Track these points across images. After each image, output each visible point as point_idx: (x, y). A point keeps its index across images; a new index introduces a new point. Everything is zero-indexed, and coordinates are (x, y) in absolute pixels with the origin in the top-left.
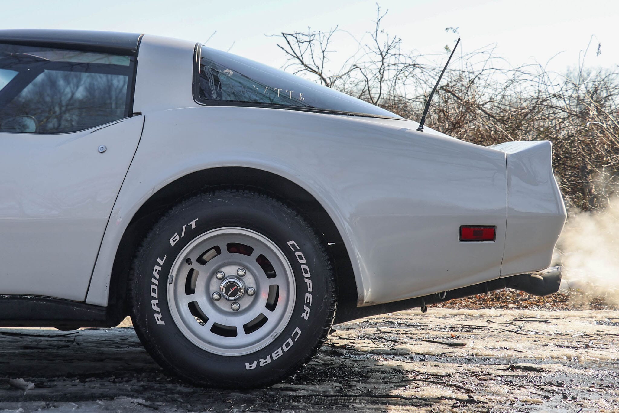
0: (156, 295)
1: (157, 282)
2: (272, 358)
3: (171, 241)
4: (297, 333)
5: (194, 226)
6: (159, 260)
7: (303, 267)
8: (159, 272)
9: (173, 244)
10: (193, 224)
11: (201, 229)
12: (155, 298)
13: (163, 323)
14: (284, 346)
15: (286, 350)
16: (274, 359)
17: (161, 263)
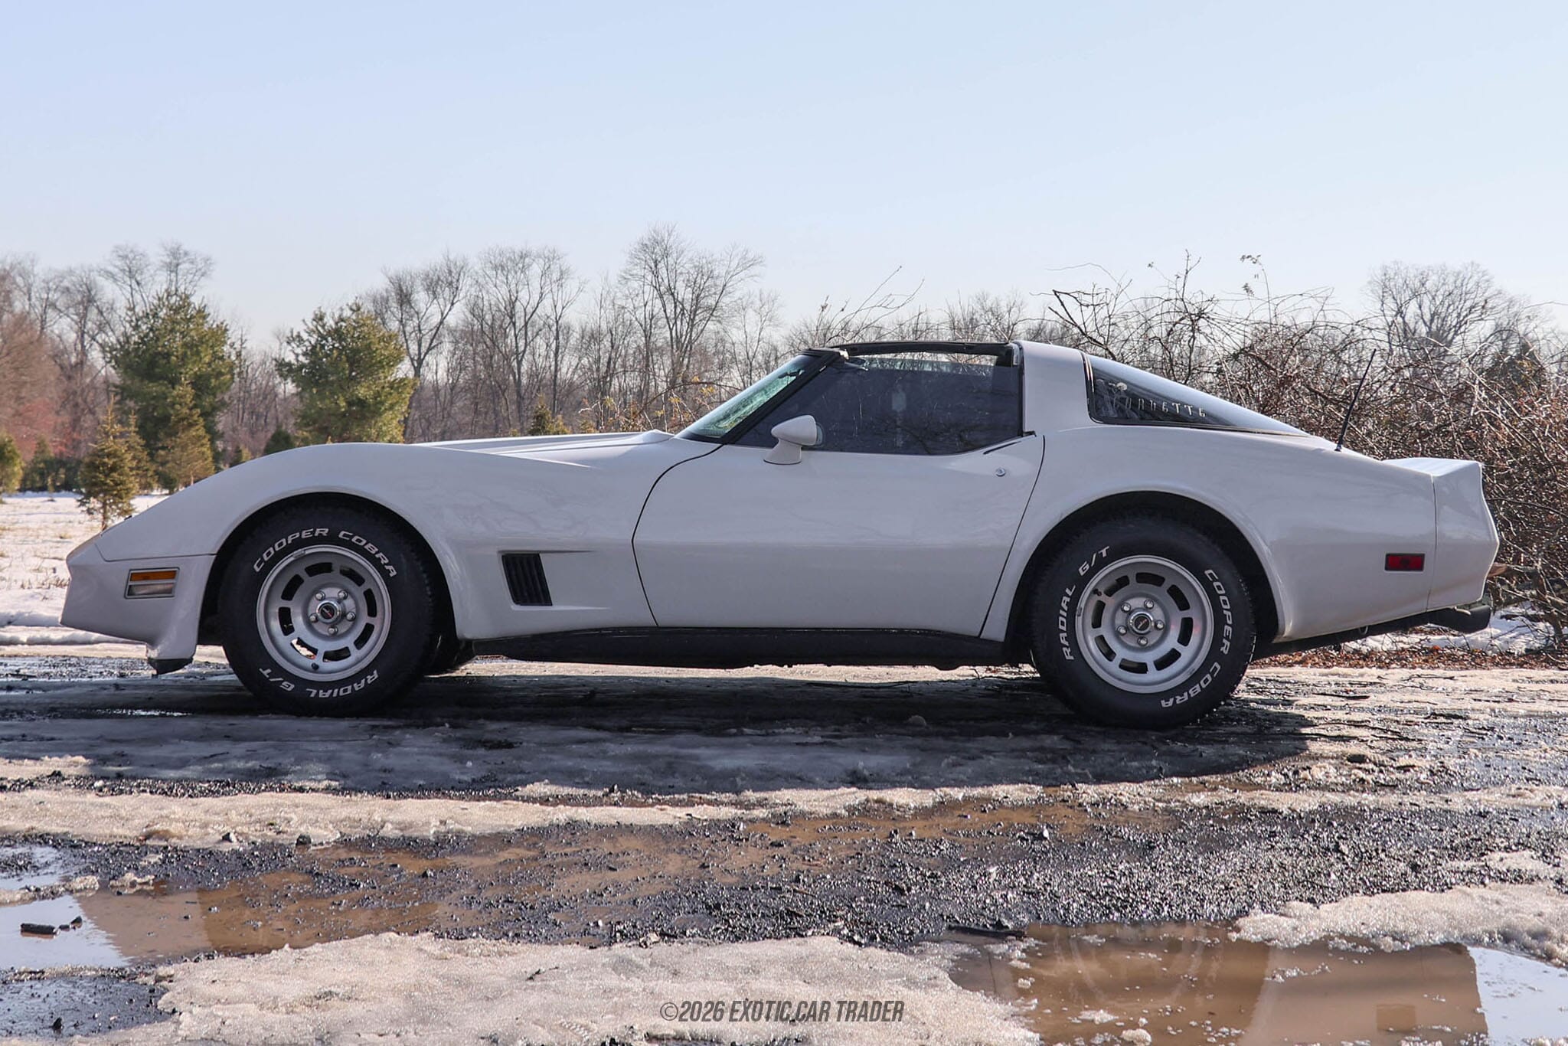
0: (1064, 628)
1: (1065, 614)
2: (1189, 695)
3: (1080, 570)
4: (1216, 668)
5: (1104, 555)
6: (1067, 591)
7: (1222, 598)
8: (1068, 604)
9: (1082, 573)
10: (1104, 552)
11: (1113, 556)
12: (1063, 631)
13: (1072, 658)
14: (1202, 682)
15: (1204, 686)
16: (1192, 696)
17: (1070, 594)
